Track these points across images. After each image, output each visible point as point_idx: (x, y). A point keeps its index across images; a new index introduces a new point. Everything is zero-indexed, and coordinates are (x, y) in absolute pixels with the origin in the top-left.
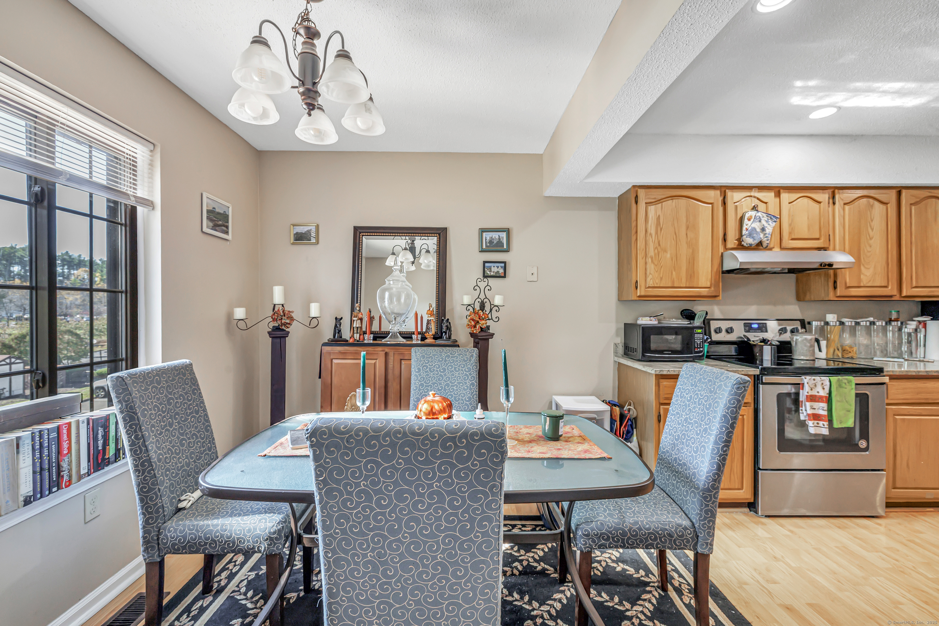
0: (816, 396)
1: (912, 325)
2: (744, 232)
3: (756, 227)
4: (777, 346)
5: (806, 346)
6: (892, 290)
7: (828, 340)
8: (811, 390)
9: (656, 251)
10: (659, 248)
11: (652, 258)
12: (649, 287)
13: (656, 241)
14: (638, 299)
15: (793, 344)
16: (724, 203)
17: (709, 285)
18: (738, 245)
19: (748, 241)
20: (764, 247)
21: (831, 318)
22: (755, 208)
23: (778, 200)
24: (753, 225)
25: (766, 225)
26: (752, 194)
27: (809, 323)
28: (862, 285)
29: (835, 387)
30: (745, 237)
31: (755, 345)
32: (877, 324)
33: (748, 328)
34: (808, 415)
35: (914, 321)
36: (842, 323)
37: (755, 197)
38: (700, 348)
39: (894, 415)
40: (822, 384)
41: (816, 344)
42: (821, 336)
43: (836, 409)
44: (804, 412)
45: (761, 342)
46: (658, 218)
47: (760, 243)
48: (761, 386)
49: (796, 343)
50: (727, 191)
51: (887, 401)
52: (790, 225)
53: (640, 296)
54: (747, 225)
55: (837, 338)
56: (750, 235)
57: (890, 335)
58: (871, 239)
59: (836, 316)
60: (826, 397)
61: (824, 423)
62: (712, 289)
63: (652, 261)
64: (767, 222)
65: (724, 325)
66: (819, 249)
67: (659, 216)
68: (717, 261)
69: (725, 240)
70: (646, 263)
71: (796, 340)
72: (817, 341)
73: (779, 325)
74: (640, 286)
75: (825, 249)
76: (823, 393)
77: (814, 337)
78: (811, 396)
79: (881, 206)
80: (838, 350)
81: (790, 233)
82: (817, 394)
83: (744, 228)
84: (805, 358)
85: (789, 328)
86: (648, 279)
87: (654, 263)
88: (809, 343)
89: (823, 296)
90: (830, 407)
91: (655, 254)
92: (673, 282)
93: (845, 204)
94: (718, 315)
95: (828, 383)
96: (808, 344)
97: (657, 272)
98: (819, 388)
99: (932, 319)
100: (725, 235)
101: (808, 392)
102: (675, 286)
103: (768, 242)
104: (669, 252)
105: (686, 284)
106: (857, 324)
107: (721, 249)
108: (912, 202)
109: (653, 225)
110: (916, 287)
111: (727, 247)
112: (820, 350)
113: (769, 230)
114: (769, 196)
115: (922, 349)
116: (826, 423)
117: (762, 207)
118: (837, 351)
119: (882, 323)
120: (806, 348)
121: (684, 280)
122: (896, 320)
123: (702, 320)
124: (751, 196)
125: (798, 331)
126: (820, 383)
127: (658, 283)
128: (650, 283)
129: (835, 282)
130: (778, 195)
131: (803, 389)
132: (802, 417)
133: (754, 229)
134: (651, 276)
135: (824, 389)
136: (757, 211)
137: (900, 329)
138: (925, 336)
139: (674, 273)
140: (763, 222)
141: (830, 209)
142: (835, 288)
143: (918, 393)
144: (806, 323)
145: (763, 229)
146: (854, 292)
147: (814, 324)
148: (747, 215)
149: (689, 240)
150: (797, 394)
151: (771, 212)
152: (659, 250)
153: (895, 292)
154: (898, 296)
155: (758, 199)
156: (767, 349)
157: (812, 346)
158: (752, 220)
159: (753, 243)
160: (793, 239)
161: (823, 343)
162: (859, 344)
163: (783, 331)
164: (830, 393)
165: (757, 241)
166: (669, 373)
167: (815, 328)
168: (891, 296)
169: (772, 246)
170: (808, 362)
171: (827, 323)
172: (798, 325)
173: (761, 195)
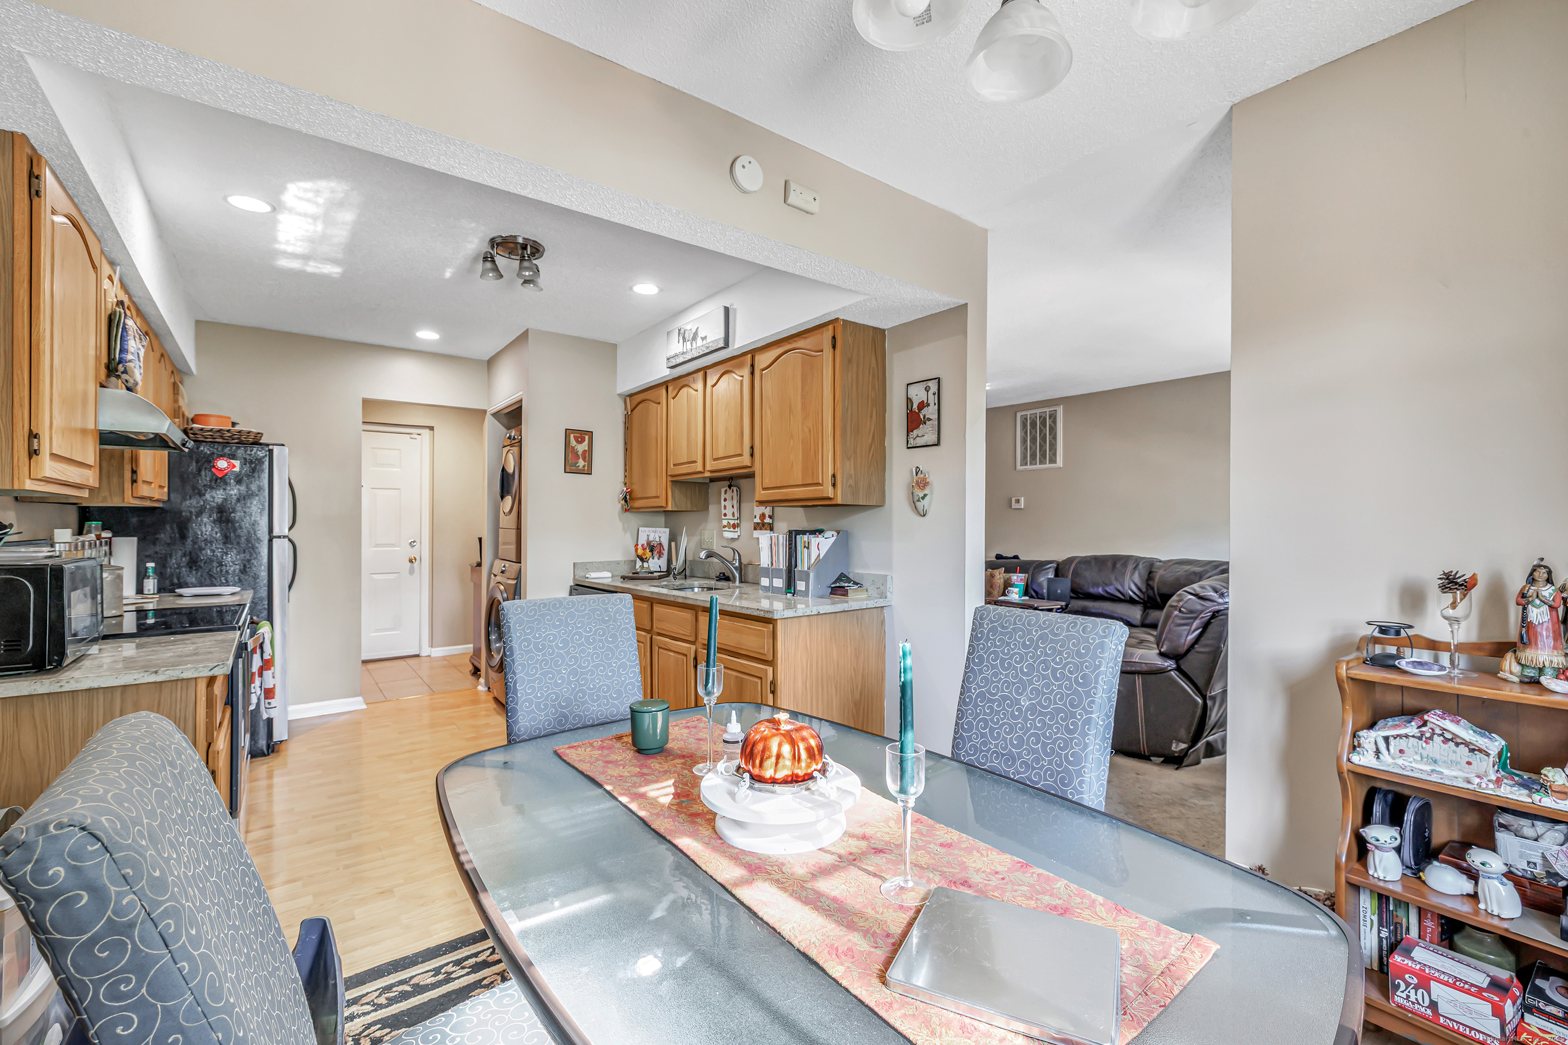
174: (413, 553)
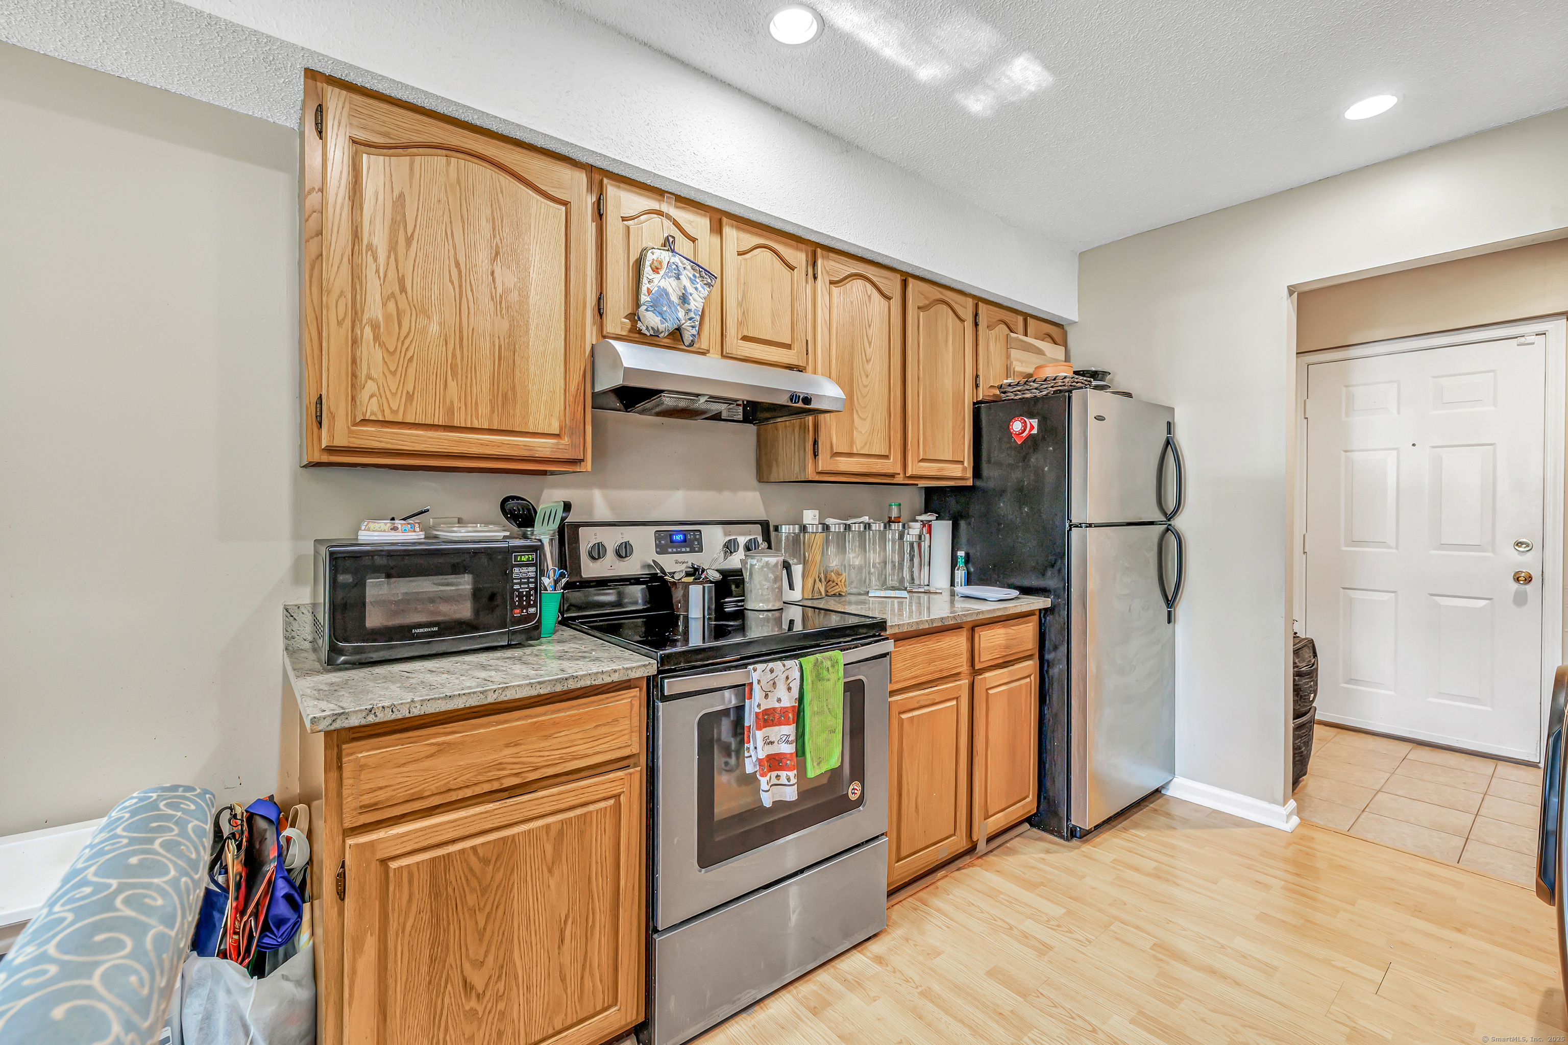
0: (774, 709)
1: (915, 529)
2: (644, 298)
3: (670, 290)
4: (717, 583)
5: (767, 580)
6: (892, 465)
7: (805, 563)
8: (766, 696)
9: (391, 305)
10: (402, 299)
11: (375, 327)
12: (365, 422)
13: (392, 273)
14: (325, 458)
15: (746, 576)
16: (599, 214)
17: (555, 430)
18: (631, 331)
19: (651, 320)
20: (687, 343)
21: (810, 517)
22: (668, 244)
23: (716, 240)
24: (664, 284)
25: (690, 289)
26: (665, 207)
27: (776, 529)
28: (855, 451)
29: (810, 681)
30: (643, 308)
31: (674, 584)
32: (874, 527)
33: (665, 543)
34: (760, 761)
35: (917, 521)
36: (826, 528)
37: (668, 217)
38: (529, 606)
39: (900, 713)
40: (787, 678)
41: (785, 571)
42: (793, 555)
43: (811, 733)
44: (752, 753)
45: (688, 574)
46: (400, 201)
47: (677, 334)
48: (660, 704)
49: (751, 574)
50: (605, 181)
51: (891, 687)
52: (740, 304)
53: (330, 450)
54: (653, 282)
55: (818, 558)
56: (655, 306)
57: (889, 546)
58: (868, 361)
59: (817, 512)
60: (794, 707)
61: (790, 773)
62: (566, 440)
63: (376, 338)
64: (692, 281)
65: (612, 538)
66: (790, 367)
67: (402, 195)
68: (578, 366)
69: (600, 312)
70: (354, 342)
71: (752, 566)
72: (787, 566)
73: (726, 534)
74: (332, 417)
75: (800, 369)
76: (788, 701)
77: (781, 559)
78: (766, 712)
79: (883, 301)
80: (820, 580)
81: (740, 324)
82: (777, 705)
83: (644, 289)
84: (766, 608)
85: (742, 540)
86: (364, 395)
87: (382, 345)
88: (773, 572)
89: (795, 473)
90: (800, 730)
91: (388, 317)
92: (450, 411)
93: (831, 283)
94: (602, 512)
95: (797, 675)
96: (771, 576)
97: (394, 373)
98: (781, 691)
99: (937, 519)
100: (600, 299)
101: (759, 706)
102: (456, 423)
103: (694, 332)
104: (436, 318)
105: (491, 420)
106: (848, 527)
107: (591, 336)
108: (921, 305)
109: (378, 221)
110: (923, 460)
111: (605, 333)
112: (791, 587)
113: (696, 303)
114: (698, 224)
115: (927, 568)
116: (792, 774)
117: (683, 244)
118: (818, 584)
119: (880, 526)
120: (767, 585)
121: (484, 409)
122: (897, 520)
123: (555, 526)
124: (659, 213)
125: (757, 545)
126: (784, 676)
127: (395, 408)
128: (372, 409)
129: (815, 442)
130: (717, 229)
131: (750, 698)
132: (750, 768)
133: (664, 293)
134: (370, 387)
135: (789, 689)
136: (673, 251)
137: (901, 537)
138: (930, 547)
139: (452, 384)
140: (685, 281)
141: (809, 287)
142: (815, 455)
143: (931, 662)
144: (771, 528)
145: (684, 299)
146: (846, 465)
147: (785, 529)
148: (650, 257)
149: (499, 291)
150: (740, 709)
151: (703, 261)
152: (403, 305)
153: (898, 469)
154: (902, 475)
155: (676, 224)
156: (696, 593)
157: (778, 579)
158: (662, 272)
159: (661, 327)
160: (745, 338)
161: (797, 570)
162: (850, 565)
163: (730, 548)
164: (801, 699)
165: (670, 325)
166: (371, 719)
167: (787, 537)
168: (892, 476)
169: (704, 346)
170: (770, 614)
171: (804, 529)
172: (756, 533)
173: (684, 216)
174: (1528, 562)
